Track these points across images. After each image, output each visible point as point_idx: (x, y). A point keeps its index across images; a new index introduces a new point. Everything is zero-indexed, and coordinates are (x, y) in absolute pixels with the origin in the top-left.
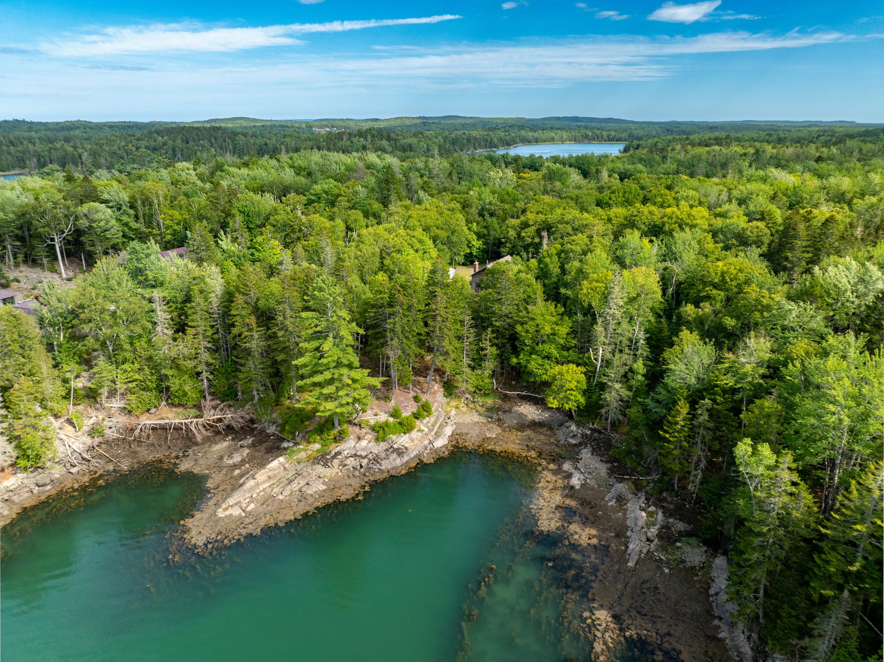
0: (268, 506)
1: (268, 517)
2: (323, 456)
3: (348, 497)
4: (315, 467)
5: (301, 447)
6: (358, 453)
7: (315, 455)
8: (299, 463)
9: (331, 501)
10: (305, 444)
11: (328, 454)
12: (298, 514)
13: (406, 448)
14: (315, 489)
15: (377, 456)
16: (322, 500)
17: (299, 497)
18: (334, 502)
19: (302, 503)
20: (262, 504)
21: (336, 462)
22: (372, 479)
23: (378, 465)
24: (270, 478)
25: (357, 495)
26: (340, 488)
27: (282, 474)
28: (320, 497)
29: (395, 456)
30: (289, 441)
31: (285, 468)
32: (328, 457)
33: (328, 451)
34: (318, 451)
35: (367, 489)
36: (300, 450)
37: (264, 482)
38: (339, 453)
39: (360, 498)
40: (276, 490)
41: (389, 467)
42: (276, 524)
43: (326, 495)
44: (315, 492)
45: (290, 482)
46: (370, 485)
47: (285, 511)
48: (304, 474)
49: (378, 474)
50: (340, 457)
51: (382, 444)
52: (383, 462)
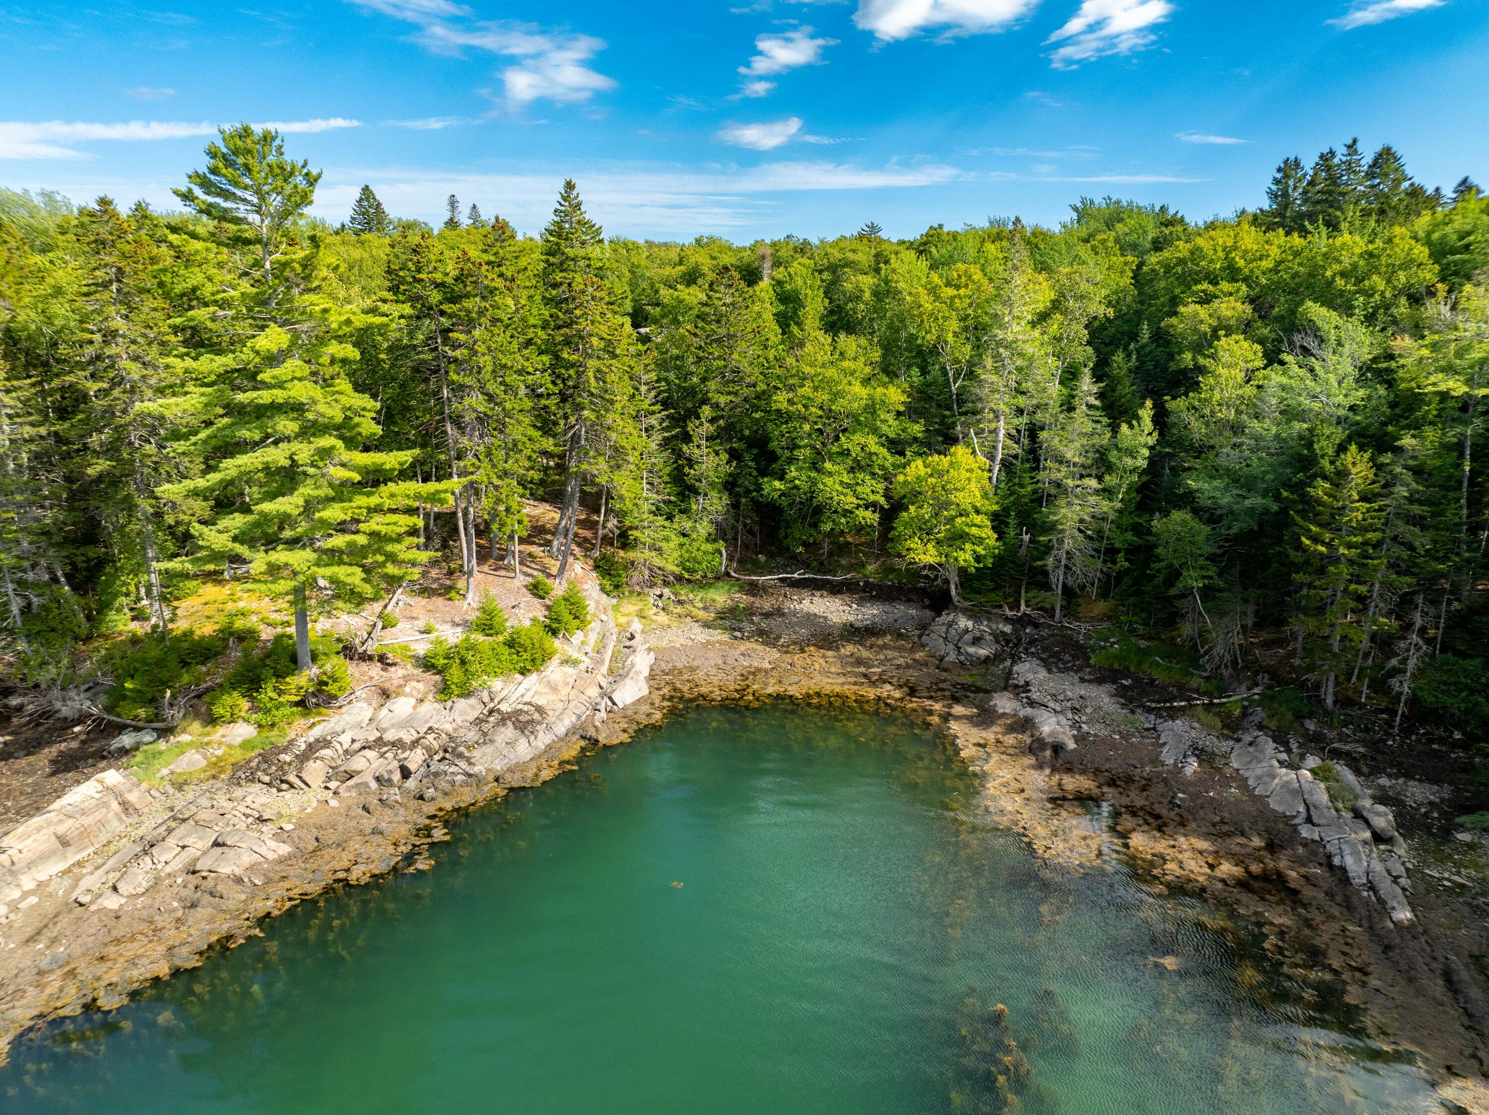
0: (54, 941)
1: (54, 982)
2: (265, 758)
3: (379, 868)
4: (238, 792)
5: (185, 738)
6: (389, 736)
7: (238, 756)
8: (180, 787)
9: (314, 889)
10: (196, 726)
11: (285, 750)
12: (184, 951)
13: (539, 709)
14: (247, 859)
15: (451, 738)
16: (278, 891)
17: (188, 893)
18: (328, 890)
19: (200, 912)
20: (31, 939)
21: (315, 771)
22: (448, 806)
23: (463, 764)
24: (64, 842)
25: (409, 858)
26: (340, 845)
27: (116, 826)
28: (268, 881)
29: (509, 732)
30: (138, 729)
31: (126, 807)
32: (287, 758)
33: (283, 742)
34: (246, 745)
35: (439, 834)
36: (182, 749)
37: (44, 858)
38: (324, 743)
39: (423, 864)
40: (92, 881)
41: (498, 766)
42: (90, 1007)
43: (291, 872)
44: (251, 868)
45: (149, 846)
46: (446, 824)
47: (131, 949)
48: (204, 815)
49: (466, 790)
50: (326, 753)
51: (462, 703)
52: (476, 754)
